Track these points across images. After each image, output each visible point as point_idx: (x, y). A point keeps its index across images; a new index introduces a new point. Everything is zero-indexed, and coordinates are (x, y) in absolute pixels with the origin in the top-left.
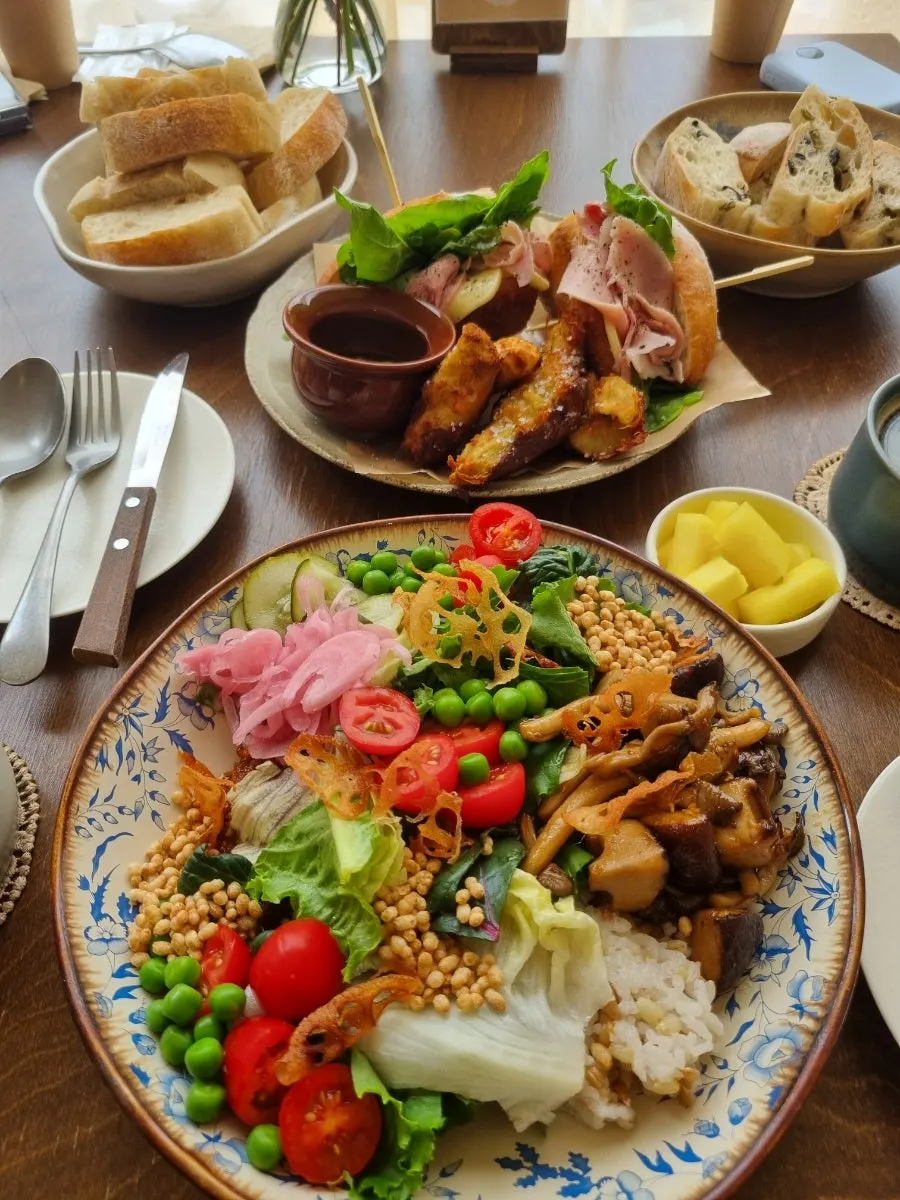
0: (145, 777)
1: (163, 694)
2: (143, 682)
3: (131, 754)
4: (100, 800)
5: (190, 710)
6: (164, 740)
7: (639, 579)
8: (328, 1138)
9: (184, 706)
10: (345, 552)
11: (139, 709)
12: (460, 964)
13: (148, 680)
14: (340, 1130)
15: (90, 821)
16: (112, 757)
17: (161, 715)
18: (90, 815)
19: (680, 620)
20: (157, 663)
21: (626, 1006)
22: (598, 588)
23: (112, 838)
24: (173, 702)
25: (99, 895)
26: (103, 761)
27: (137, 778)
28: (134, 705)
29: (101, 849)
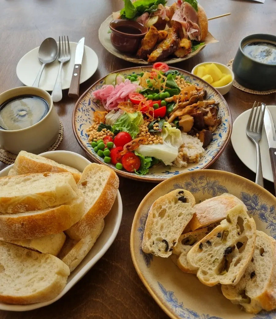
0: (87, 115)
1: (89, 100)
2: (86, 98)
3: (84, 110)
4: (79, 117)
5: (94, 104)
6: (90, 109)
7: (189, 77)
8: (131, 164)
9: (93, 103)
10: (126, 74)
11: (85, 102)
12: (154, 137)
13: (86, 97)
14: (133, 163)
15: (78, 120)
16: (81, 110)
17: (89, 104)
18: (78, 119)
19: (198, 85)
20: (88, 94)
21: (186, 145)
22: (181, 78)
23: (82, 124)
24: (91, 102)
25: (82, 132)
26: (80, 110)
27: (86, 115)
28: (84, 101)
29: (81, 125)
